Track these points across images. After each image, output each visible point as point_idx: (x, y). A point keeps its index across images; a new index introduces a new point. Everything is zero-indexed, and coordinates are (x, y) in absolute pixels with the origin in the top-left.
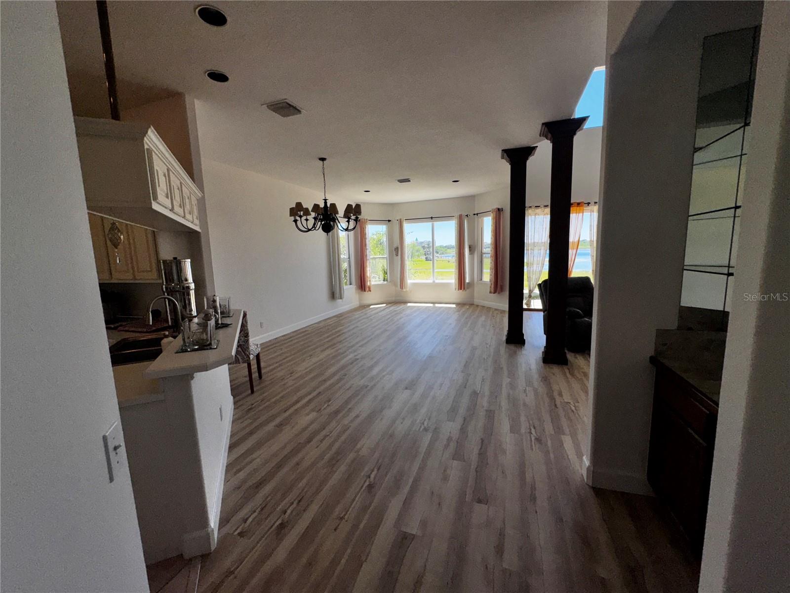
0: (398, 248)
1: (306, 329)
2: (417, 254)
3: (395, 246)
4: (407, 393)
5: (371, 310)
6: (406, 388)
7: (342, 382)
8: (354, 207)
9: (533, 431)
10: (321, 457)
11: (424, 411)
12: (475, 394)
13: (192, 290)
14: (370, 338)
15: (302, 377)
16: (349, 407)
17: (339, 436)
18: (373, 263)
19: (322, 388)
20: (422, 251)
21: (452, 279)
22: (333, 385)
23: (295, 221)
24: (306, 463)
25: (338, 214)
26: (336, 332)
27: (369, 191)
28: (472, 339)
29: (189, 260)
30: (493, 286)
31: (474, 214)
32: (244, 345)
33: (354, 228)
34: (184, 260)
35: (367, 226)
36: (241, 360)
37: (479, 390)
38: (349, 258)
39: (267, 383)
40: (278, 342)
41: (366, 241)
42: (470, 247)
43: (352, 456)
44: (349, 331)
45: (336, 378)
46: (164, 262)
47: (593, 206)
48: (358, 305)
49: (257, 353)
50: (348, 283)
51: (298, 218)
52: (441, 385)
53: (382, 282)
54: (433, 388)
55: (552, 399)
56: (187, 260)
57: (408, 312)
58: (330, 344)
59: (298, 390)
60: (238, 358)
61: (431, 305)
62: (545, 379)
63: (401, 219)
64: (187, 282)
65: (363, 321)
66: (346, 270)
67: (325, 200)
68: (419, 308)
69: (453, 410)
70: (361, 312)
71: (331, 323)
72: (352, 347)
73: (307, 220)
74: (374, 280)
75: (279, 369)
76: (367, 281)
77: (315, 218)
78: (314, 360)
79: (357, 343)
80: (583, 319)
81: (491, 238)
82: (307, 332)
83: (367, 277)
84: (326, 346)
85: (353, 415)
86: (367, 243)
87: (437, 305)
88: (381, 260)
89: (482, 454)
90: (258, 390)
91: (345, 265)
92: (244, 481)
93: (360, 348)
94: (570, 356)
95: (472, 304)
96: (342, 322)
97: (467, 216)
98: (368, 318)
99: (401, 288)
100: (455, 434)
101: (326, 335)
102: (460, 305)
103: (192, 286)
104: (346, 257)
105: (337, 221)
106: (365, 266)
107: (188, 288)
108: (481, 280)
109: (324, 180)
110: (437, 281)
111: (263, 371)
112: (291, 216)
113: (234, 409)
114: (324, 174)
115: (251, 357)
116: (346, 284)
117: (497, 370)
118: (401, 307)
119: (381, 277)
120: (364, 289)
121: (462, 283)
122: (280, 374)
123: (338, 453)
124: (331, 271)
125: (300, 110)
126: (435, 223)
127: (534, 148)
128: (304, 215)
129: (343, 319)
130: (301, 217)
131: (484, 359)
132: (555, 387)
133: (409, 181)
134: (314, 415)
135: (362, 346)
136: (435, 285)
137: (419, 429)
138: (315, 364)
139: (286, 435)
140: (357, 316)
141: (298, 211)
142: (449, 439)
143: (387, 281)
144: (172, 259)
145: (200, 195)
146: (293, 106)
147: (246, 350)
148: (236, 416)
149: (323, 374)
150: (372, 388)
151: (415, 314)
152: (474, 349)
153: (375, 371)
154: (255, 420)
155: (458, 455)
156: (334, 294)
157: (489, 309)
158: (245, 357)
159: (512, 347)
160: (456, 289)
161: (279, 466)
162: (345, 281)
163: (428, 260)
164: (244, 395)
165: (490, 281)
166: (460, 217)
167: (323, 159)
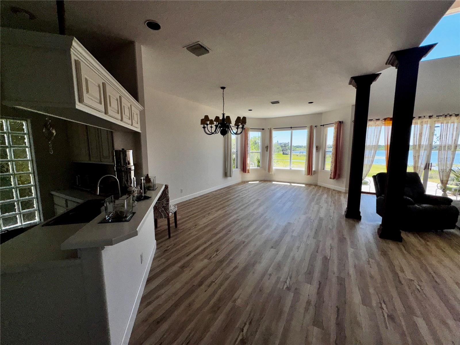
0: (268, 146)
1: (208, 195)
2: (278, 150)
3: (266, 145)
4: (273, 251)
5: (248, 185)
6: (272, 247)
7: (228, 236)
8: (241, 119)
9: (384, 306)
10: (207, 302)
11: (286, 269)
12: (326, 260)
13: (132, 170)
14: (247, 204)
15: (202, 229)
16: (231, 258)
17: (221, 285)
18: (251, 155)
19: (213, 240)
20: (281, 149)
21: (303, 167)
22: (221, 238)
23: (204, 128)
24: (196, 306)
25: (231, 123)
26: (226, 198)
27: (252, 110)
28: (318, 211)
29: (132, 151)
30: (333, 174)
31: (321, 126)
32: (166, 207)
33: (241, 133)
34: (128, 151)
35: (249, 132)
36: (163, 216)
37: (329, 256)
38: (237, 152)
39: (180, 231)
40: (191, 202)
41: (248, 142)
42: (317, 147)
43: (230, 304)
44: (234, 198)
45: (224, 232)
46: (116, 151)
47: (417, 120)
48: (241, 181)
49: (175, 211)
50: (236, 167)
51: (206, 126)
52: (298, 248)
53: (256, 167)
54: (292, 250)
55: (396, 274)
56: (130, 151)
57: (273, 188)
58: (221, 206)
59: (198, 239)
60: (162, 215)
61: (289, 184)
62: (384, 253)
63: (270, 128)
64: (129, 165)
65: (243, 192)
66: (235, 159)
67: (224, 114)
68: (280, 185)
69: (310, 273)
70: (242, 185)
71: (223, 192)
72: (235, 210)
73: (211, 127)
74: (251, 166)
75: (189, 221)
76: (247, 167)
77: (216, 126)
78: (211, 217)
79: (239, 207)
80: (414, 206)
81: (333, 142)
82: (209, 197)
83: (247, 164)
84: (219, 208)
85: (233, 265)
86: (249, 143)
87: (293, 184)
88: (257, 154)
89: (339, 325)
90: (173, 236)
91: (234, 156)
92: (151, 315)
93: (241, 211)
94: (403, 235)
95: (316, 185)
96: (231, 191)
97: (316, 126)
98: (246, 190)
99: (268, 171)
100: (314, 299)
101: (219, 200)
102: (308, 185)
103: (133, 168)
104: (235, 151)
105: (230, 128)
106: (246, 157)
107: (130, 169)
108: (324, 169)
109: (224, 101)
110: (292, 169)
111: (178, 222)
112: (201, 124)
113: (156, 249)
114: (223, 98)
115: (170, 214)
116: (234, 168)
117: (342, 240)
118: (268, 184)
119: (256, 164)
120: (245, 172)
121: (310, 170)
122: (188, 225)
123: (220, 300)
124: (225, 159)
125: (209, 50)
126: (293, 131)
127: (378, 75)
128: (210, 124)
129: (231, 190)
130: (207, 125)
131: (330, 229)
132: (396, 263)
133: (279, 103)
134: (206, 261)
135: (242, 210)
136: (291, 171)
137: (283, 288)
138: (211, 220)
139: (186, 276)
140: (240, 188)
141: (205, 121)
142: (309, 303)
143: (260, 166)
144: (121, 150)
145: (141, 108)
146: (204, 47)
147: (167, 210)
148: (157, 255)
149: (215, 229)
150: (248, 243)
151: (277, 190)
152: (321, 219)
153: (250, 230)
154: (167, 260)
155: (317, 322)
156: (226, 174)
157: (329, 189)
158: (166, 214)
159: (351, 221)
160: (305, 174)
161: (176, 305)
162: (234, 165)
163: (284, 154)
164: (164, 239)
165: (331, 170)
166: (311, 127)
167: (223, 88)
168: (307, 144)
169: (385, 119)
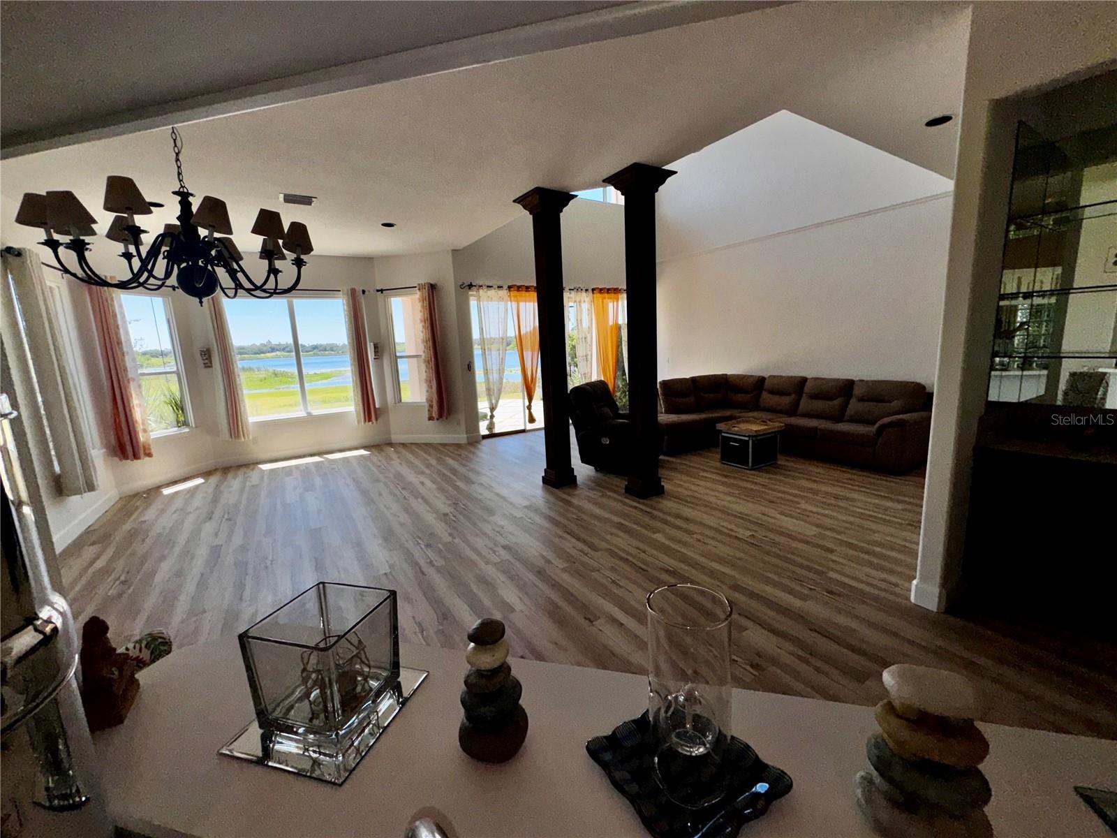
0: (209, 350)
3: (199, 345)
5: (165, 500)
18: (143, 386)
21: (350, 405)
30: (434, 408)
31: (377, 291)
42: (376, 347)
48: (117, 498)
53: (174, 430)
61: (317, 459)
67: (184, 196)
74: (153, 427)
76: (137, 433)
83: (136, 422)
87: (330, 457)
88: (164, 379)
97: (364, 292)
99: (232, 435)
106: (125, 395)
108: (401, 401)
110: (317, 411)
118: (245, 476)
119: (168, 419)
120: (134, 455)
121: (369, 410)
126: (296, 301)
136: (312, 421)
143: (187, 424)
156: (61, 484)
165: (429, 401)
166: (353, 293)
168: (348, 338)
169: (510, 288)
